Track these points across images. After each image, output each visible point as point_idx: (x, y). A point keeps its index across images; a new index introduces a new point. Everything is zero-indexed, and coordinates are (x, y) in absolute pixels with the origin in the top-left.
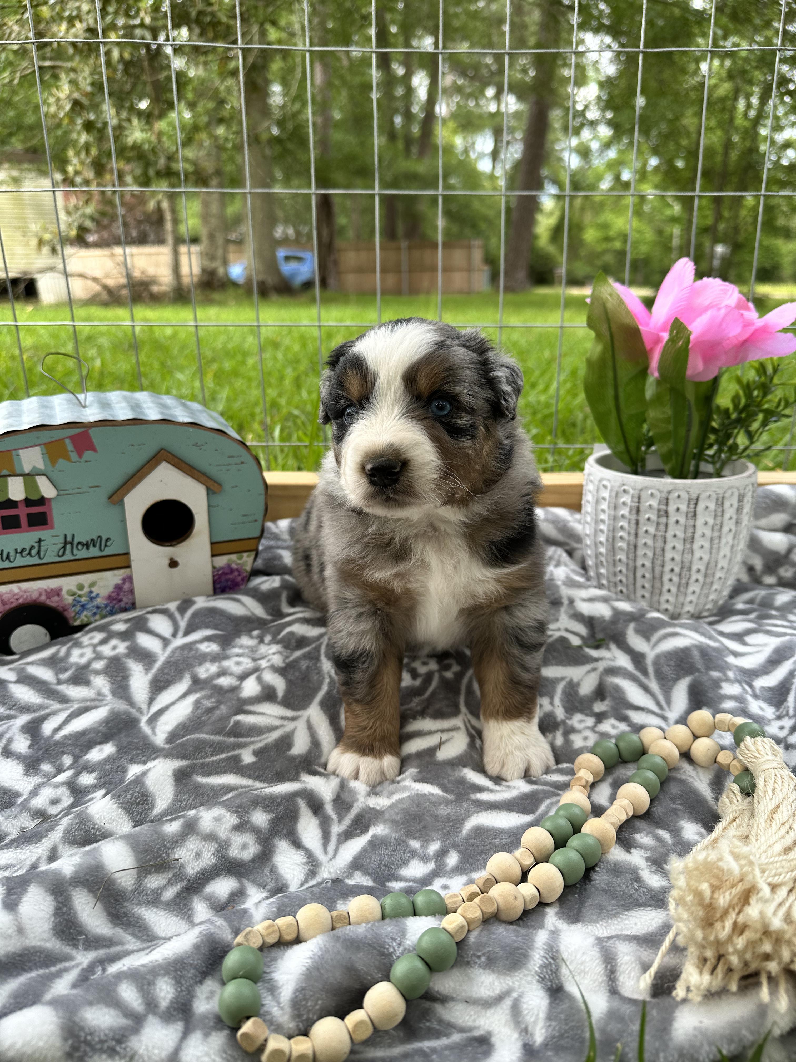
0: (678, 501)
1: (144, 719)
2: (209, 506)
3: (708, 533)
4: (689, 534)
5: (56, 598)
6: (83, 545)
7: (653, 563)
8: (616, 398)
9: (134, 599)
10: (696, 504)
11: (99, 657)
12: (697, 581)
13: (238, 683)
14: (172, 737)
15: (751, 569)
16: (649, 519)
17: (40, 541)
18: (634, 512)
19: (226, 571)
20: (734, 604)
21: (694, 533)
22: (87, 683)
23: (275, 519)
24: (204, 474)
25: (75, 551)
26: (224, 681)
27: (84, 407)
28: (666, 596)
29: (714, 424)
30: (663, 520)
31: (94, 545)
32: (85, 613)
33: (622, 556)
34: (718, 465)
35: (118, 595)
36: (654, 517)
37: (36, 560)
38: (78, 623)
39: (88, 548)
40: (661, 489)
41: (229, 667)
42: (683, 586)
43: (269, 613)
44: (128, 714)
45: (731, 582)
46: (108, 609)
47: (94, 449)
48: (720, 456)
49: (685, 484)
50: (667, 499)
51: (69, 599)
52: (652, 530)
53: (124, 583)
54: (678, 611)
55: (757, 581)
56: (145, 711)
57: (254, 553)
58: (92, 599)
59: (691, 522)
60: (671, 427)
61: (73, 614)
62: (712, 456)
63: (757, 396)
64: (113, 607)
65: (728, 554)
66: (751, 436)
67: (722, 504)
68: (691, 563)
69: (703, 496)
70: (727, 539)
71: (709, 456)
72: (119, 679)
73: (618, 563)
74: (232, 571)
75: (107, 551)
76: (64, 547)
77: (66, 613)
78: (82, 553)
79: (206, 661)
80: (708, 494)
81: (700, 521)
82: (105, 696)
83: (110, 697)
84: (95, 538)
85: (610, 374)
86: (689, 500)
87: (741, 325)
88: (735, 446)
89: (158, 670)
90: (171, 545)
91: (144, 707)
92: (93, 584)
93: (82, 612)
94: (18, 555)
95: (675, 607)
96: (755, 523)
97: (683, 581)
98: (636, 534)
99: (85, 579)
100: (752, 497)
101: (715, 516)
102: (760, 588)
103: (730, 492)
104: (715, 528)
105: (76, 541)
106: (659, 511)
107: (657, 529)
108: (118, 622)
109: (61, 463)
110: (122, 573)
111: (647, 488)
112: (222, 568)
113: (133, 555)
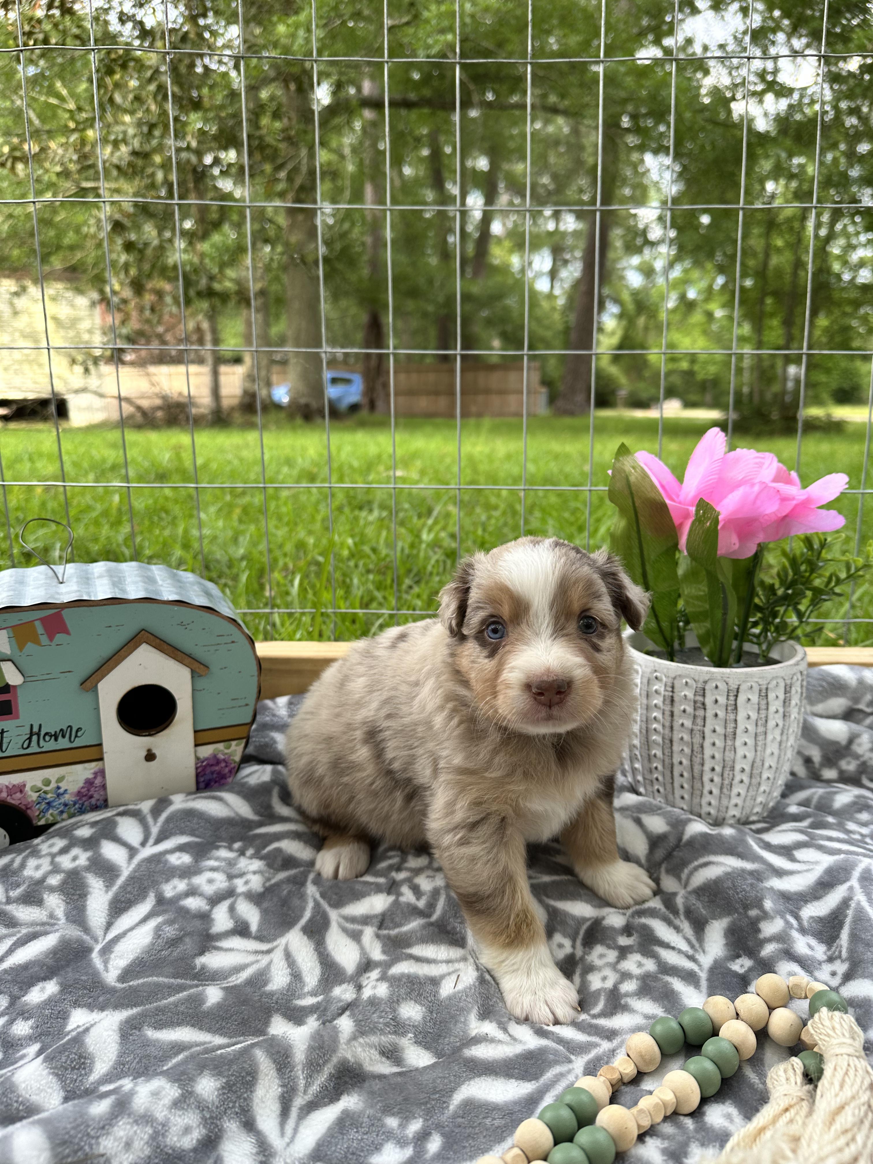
0: (715, 692)
1: (97, 948)
2: (194, 690)
3: (751, 728)
4: (730, 730)
5: (18, 795)
6: (51, 736)
7: (691, 761)
8: (645, 575)
9: (106, 795)
10: (737, 696)
11: (56, 870)
12: (742, 781)
13: (208, 908)
14: (125, 975)
15: (808, 761)
16: (684, 711)
17: (3, 732)
18: (668, 702)
19: (211, 762)
20: (788, 805)
21: (736, 728)
22: (39, 902)
23: (273, 697)
24: (189, 656)
25: (42, 743)
26: (193, 903)
27: (62, 582)
28: (707, 798)
29: (758, 601)
30: (700, 713)
31: (64, 736)
32: (51, 811)
33: (657, 751)
34: (764, 647)
35: (89, 790)
36: (690, 709)
38: (42, 822)
39: (56, 739)
40: (697, 678)
41: (199, 886)
42: (725, 788)
43: (257, 812)
44: (80, 942)
45: (781, 781)
46: (77, 806)
47: (67, 632)
48: (766, 636)
49: (723, 673)
50: (704, 690)
51: (34, 796)
52: (688, 723)
53: (95, 778)
54: (721, 815)
55: (816, 777)
56: (100, 939)
57: (244, 741)
58: (59, 795)
59: (732, 716)
60: (707, 606)
61: (37, 813)
62: (758, 636)
63: (806, 571)
64: (83, 805)
65: (776, 752)
66: (800, 615)
67: (767, 696)
68: (734, 761)
69: (744, 687)
70: (774, 735)
71: (754, 635)
72: (76, 898)
73: (653, 758)
74: (218, 762)
75: (78, 743)
76: (30, 739)
77: (29, 811)
78: (50, 745)
79: (174, 877)
80: (749, 684)
81: (741, 716)
82: (58, 919)
83: (63, 920)
84: (65, 729)
85: (636, 551)
86: (729, 691)
87: (778, 502)
88: (784, 624)
89: (120, 887)
90: (150, 735)
92: (60, 779)
93: (48, 810)
95: (719, 811)
96: (809, 708)
97: (726, 782)
98: (672, 728)
99: (52, 774)
100: (802, 686)
101: (759, 709)
102: (819, 784)
103: (774, 682)
104: (760, 723)
105: (42, 733)
106: (695, 702)
107: (694, 723)
108: (83, 825)
109: (30, 647)
110: (93, 767)
111: (681, 676)
112: (207, 759)
113: (106, 747)
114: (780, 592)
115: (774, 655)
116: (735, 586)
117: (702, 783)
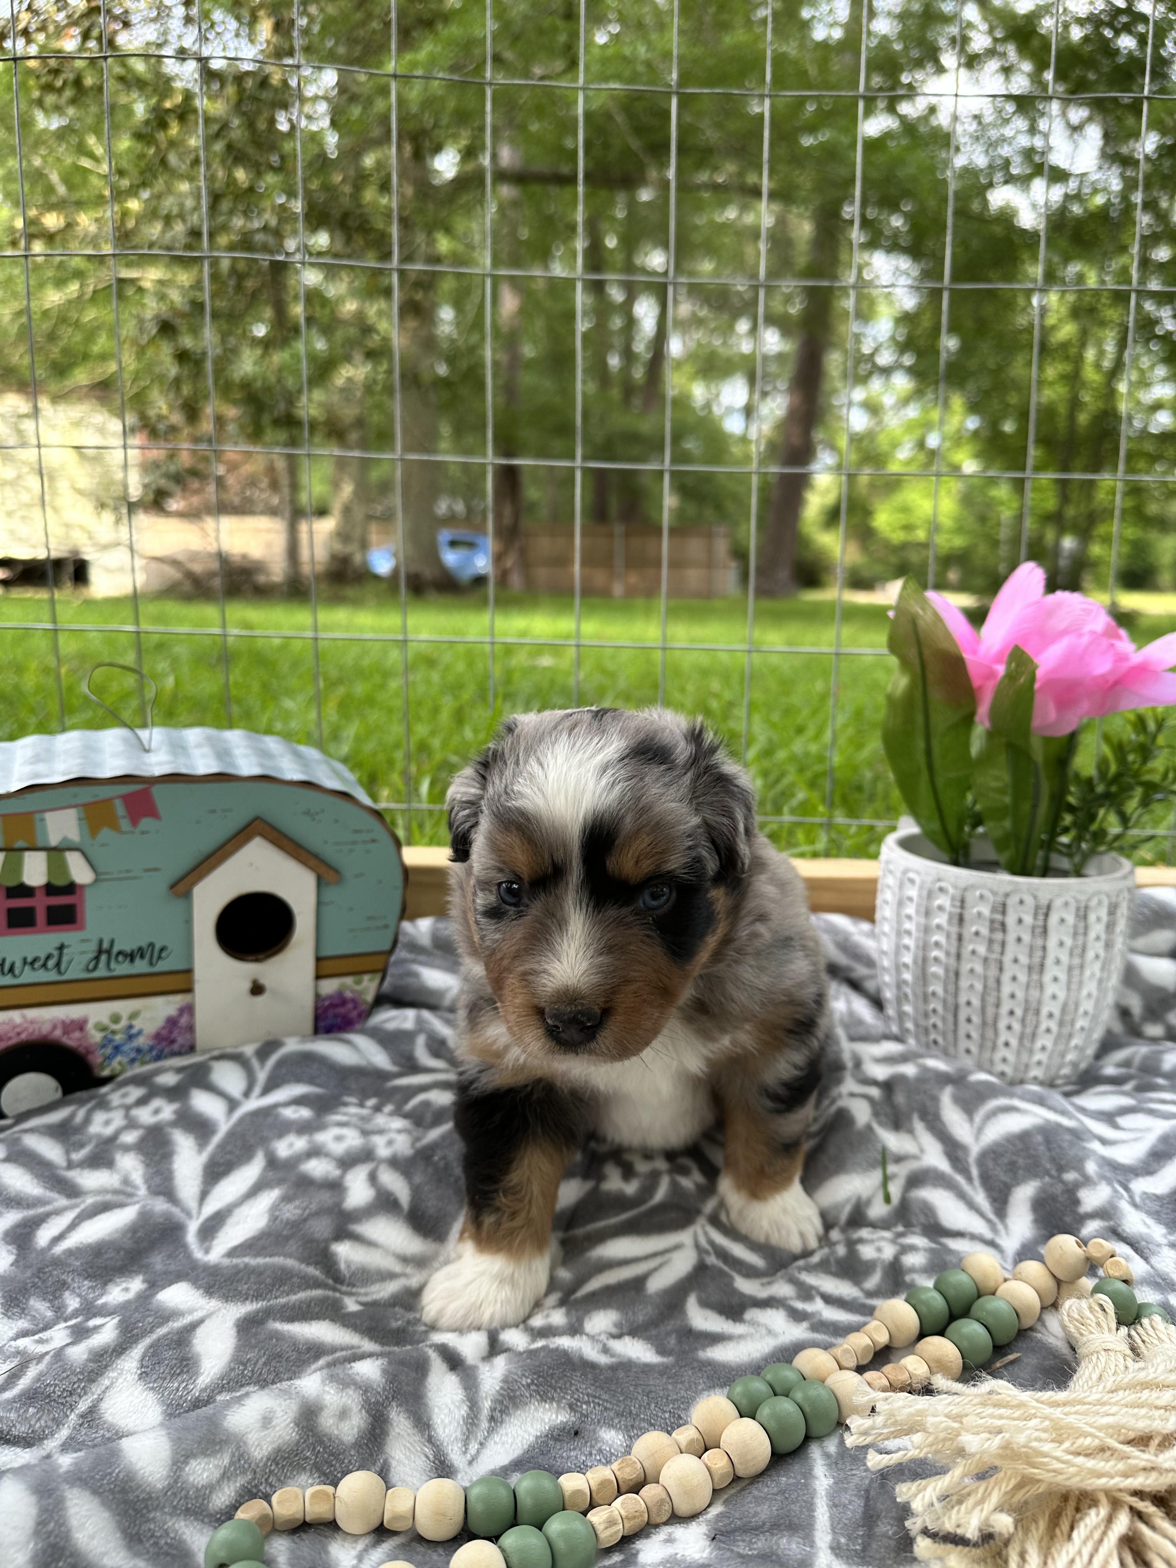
0: (1020, 908)
1: (193, 1226)
2: (319, 902)
3: (1064, 958)
4: (1037, 960)
5: (77, 1034)
6: (126, 956)
7: (983, 1000)
8: (929, 753)
9: (194, 1037)
10: (1047, 915)
11: (132, 1124)
12: (1048, 1030)
13: (339, 1173)
15: (1125, 1014)
16: (977, 934)
17: (61, 948)
18: (955, 921)
19: (336, 1001)
20: (1103, 1067)
21: (1044, 957)
22: (109, 1165)
23: (413, 918)
24: (316, 856)
25: (113, 965)
26: (316, 1167)
27: (148, 751)
28: (1002, 1052)
29: (1071, 799)
30: (998, 936)
31: (142, 957)
32: (119, 1058)
33: (936, 990)
34: (1077, 859)
35: (170, 1032)
36: (984, 931)
37: (52, 976)
38: (106, 1073)
39: (132, 960)
40: (995, 889)
41: (324, 1144)
42: (1028, 1038)
43: (395, 1063)
44: (168, 1216)
45: (1097, 1034)
46: (154, 1053)
47: (153, 813)
48: (1079, 846)
49: (1030, 884)
50: (1004, 905)
51: (97, 1037)
52: (982, 950)
53: (180, 1016)
54: (1020, 1074)
55: (1134, 1031)
56: (194, 1213)
57: (379, 975)
58: (131, 1037)
60: (1008, 800)
61: (100, 1060)
62: (1069, 846)
63: (1134, 762)
64: (162, 1048)
65: (1095, 993)
66: (1125, 819)
67: (1085, 917)
68: (1039, 1002)
69: (1056, 903)
70: (1094, 969)
71: (1063, 845)
72: (157, 1158)
73: (931, 998)
74: (344, 1002)
75: (161, 966)
76: (97, 958)
77: (90, 1058)
78: (122, 968)
79: (289, 1132)
80: (1064, 899)
81: (1052, 941)
82: (136, 1188)
83: (142, 1190)
84: (144, 946)
85: (920, 719)
86: (1037, 908)
88: (1103, 832)
89: (218, 1146)
91: (193, 1205)
92: (134, 1015)
93: (114, 1056)
94: (27, 968)
95: (1016, 1068)
97: (1029, 1030)
98: (959, 956)
99: (123, 1007)
100: (1128, 910)
101: (1075, 933)
102: (1140, 1042)
103: (1096, 900)
104: (1076, 952)
105: (115, 950)
106: (992, 921)
107: (990, 949)
108: (165, 1072)
109: (106, 834)
110: (178, 1000)
111: (973, 887)
112: (330, 997)
113: (199, 974)
114: (1100, 789)
117: (997, 1031)
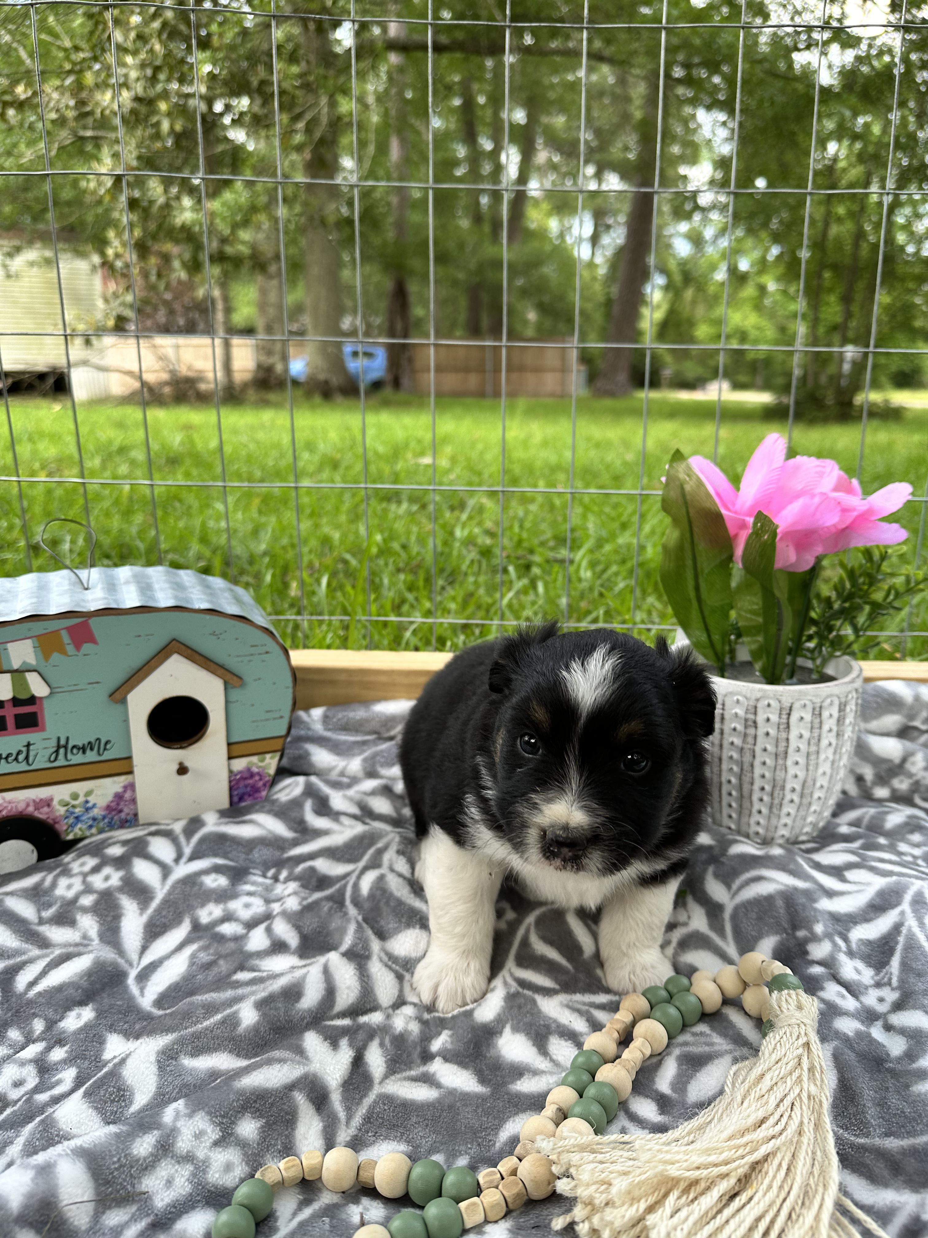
0: (768, 710)
1: (133, 974)
2: (227, 702)
3: (803, 747)
4: (781, 749)
5: (46, 809)
6: (79, 749)
7: (740, 779)
8: (697, 588)
9: (136, 809)
10: (789, 714)
11: (88, 889)
12: (792, 801)
13: (244, 932)
14: (161, 1001)
15: (860, 779)
16: (735, 729)
17: (28, 745)
19: (245, 775)
20: (838, 825)
21: (787, 747)
22: (72, 923)
23: (307, 708)
24: (222, 667)
25: (69, 756)
26: (228, 929)
27: (87, 589)
28: (755, 817)
29: (813, 615)
30: (751, 731)
31: (92, 749)
32: (79, 826)
34: (818, 661)
35: (118, 804)
36: (740, 727)
37: (23, 767)
38: (70, 837)
39: (84, 752)
40: (748, 695)
41: (235, 910)
42: (774, 807)
45: (832, 802)
46: (107, 822)
47: (93, 640)
48: (821, 651)
49: (776, 691)
50: (756, 707)
51: (62, 810)
52: (740, 739)
53: (125, 791)
54: (770, 835)
55: (867, 797)
56: (135, 963)
57: (278, 755)
58: (87, 810)
59: (784, 735)
60: (760, 620)
61: (65, 828)
62: (812, 651)
63: (864, 584)
64: (112, 819)
65: (828, 771)
66: (856, 630)
67: (820, 715)
68: (784, 781)
69: (797, 705)
70: (827, 754)
71: (808, 650)
72: (109, 919)
74: (252, 775)
75: (107, 756)
76: (57, 752)
77: (57, 826)
78: (77, 758)
79: (210, 900)
80: (802, 702)
81: (794, 734)
82: (91, 940)
83: (97, 941)
84: (93, 740)
85: (689, 563)
86: (781, 709)
87: (839, 514)
88: (839, 639)
89: (155, 910)
90: (181, 748)
91: (134, 957)
92: (89, 793)
93: (76, 824)
94: (3, 761)
95: (767, 830)
96: (863, 725)
97: (776, 801)
98: (721, 746)
99: (80, 787)
100: (857, 704)
101: (812, 728)
102: (871, 804)
103: (829, 701)
104: (812, 742)
105: (70, 745)
106: (746, 720)
107: (744, 741)
108: (114, 843)
109: (56, 657)
110: (122, 780)
111: (732, 694)
112: (240, 772)
113: (136, 760)
114: (836, 606)
115: (830, 670)
116: (791, 599)
117: (751, 802)
